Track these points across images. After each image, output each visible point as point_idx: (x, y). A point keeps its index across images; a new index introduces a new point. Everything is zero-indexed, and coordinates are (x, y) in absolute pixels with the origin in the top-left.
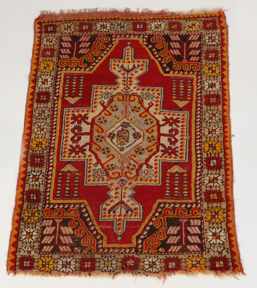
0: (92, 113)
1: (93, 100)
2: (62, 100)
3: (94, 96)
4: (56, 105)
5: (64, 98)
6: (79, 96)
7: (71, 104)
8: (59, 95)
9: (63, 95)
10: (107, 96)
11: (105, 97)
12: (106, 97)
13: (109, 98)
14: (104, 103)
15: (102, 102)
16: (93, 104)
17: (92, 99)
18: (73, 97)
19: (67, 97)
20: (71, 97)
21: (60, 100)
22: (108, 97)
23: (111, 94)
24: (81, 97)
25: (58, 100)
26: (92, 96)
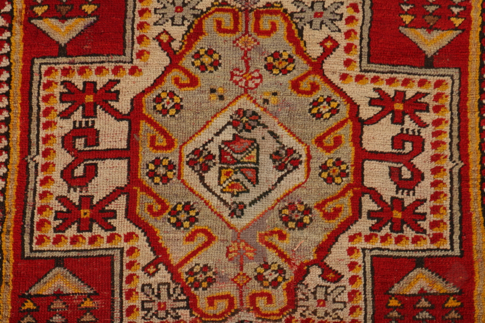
0: (132, 77)
1: (133, 29)
2: (25, 29)
3: (137, 13)
4: (6, 45)
5: (33, 21)
6: (85, 15)
7: (58, 42)
8: (12, 10)
9: (26, 9)
10: (181, 14)
11: (173, 19)
12: (178, 20)
13: (186, 23)
14: (172, 39)
15: (165, 38)
16: (133, 43)
17: (128, 27)
18: (63, 19)
19: (41, 18)
20: (56, 18)
21: (18, 28)
22: (184, 18)
23: (194, 8)
24: (92, 19)
25: (10, 29)
26: (130, 14)
